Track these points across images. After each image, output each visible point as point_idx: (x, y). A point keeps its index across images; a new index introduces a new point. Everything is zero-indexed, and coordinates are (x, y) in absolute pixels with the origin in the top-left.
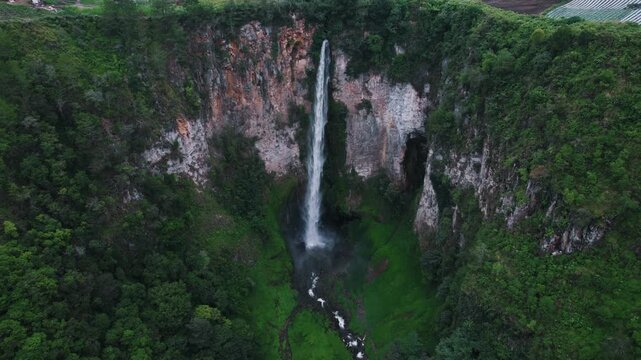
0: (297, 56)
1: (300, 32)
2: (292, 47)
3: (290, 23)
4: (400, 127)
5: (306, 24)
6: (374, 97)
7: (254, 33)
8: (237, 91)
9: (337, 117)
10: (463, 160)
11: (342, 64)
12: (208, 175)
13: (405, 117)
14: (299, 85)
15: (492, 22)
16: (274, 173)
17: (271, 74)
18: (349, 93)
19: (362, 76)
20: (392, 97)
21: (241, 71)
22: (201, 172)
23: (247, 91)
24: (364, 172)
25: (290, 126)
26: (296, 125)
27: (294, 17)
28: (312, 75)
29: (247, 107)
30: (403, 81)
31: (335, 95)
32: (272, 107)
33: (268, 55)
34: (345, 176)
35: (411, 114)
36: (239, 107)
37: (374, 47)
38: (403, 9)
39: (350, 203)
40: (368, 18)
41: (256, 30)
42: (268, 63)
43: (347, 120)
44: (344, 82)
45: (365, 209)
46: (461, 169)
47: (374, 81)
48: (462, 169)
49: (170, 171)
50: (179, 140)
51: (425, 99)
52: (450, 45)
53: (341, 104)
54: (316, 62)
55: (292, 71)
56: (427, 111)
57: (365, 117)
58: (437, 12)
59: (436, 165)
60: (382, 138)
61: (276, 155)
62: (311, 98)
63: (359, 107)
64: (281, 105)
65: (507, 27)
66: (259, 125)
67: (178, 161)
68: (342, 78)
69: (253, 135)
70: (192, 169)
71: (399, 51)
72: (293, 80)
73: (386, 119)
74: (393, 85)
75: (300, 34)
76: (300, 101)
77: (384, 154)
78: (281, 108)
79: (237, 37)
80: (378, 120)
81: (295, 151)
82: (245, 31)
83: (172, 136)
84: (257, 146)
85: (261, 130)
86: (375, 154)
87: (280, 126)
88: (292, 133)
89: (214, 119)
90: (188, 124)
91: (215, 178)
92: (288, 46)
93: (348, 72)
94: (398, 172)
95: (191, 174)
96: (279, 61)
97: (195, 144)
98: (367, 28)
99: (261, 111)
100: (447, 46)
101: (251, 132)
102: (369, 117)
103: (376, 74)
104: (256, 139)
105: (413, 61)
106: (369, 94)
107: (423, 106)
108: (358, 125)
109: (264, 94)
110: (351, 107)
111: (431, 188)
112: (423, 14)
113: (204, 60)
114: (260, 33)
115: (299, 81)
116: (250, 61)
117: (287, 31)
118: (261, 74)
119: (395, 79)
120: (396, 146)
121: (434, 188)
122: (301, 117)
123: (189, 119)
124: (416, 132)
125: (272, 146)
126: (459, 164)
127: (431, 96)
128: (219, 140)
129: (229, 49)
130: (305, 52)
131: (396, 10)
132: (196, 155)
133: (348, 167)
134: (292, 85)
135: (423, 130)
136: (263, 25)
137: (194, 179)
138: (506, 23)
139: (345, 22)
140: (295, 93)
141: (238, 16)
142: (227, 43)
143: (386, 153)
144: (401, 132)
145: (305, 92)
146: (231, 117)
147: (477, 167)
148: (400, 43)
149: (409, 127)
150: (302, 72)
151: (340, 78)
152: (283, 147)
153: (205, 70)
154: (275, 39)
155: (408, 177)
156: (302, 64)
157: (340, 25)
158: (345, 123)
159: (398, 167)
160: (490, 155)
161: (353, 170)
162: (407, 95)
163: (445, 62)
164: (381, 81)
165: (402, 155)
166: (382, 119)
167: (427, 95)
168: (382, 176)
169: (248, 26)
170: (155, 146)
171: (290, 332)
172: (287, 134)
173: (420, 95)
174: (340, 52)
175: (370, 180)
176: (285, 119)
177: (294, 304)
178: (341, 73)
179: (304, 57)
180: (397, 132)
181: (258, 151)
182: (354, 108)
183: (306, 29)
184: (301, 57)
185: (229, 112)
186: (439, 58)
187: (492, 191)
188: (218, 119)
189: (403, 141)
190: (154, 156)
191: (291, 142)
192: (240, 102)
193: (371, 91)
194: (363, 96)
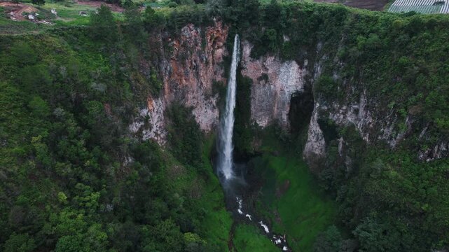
0: (216, 47)
1: (219, 30)
2: (212, 40)
3: (212, 24)
4: (286, 90)
5: (223, 24)
6: (270, 72)
7: (190, 32)
8: (180, 75)
9: (244, 87)
10: (344, 108)
11: (247, 51)
12: (167, 138)
13: (290, 83)
14: (218, 67)
15: (357, 17)
16: (204, 130)
17: (202, 60)
18: (252, 71)
19: (262, 58)
20: (282, 70)
21: (182, 59)
22: (162, 136)
23: (187, 74)
24: (263, 123)
25: (213, 96)
26: (217, 95)
27: (215, 19)
28: (227, 60)
29: (186, 86)
30: (290, 59)
31: (243, 72)
32: (202, 84)
33: (199, 48)
34: (250, 127)
35: (295, 80)
36: (180, 86)
37: (271, 38)
38: (288, 10)
39: (254, 145)
40: (266, 18)
41: (191, 30)
42: (199, 53)
43: (252, 88)
44: (249, 62)
45: (265, 148)
46: (343, 113)
47: (270, 60)
48: (345, 113)
49: (144, 139)
50: (149, 114)
51: (304, 70)
52: (324, 33)
53: (247, 78)
54: (230, 50)
55: (213, 57)
56: (306, 78)
57: (264, 86)
58: (311, 12)
59: (321, 113)
60: (275, 99)
61: (204, 117)
62: (227, 75)
63: (260, 79)
64: (207, 82)
65: (368, 19)
66: (194, 98)
67: (149, 130)
68: (248, 59)
69: (190, 105)
70: (157, 135)
71: (286, 39)
72: (213, 64)
73: (277, 86)
74: (283, 62)
75: (218, 31)
76: (219, 78)
77: (276, 110)
78: (207, 85)
79: (179, 36)
80: (272, 86)
81: (216, 113)
82: (184, 31)
83: (145, 112)
84: (193, 113)
85: (196, 101)
86: (270, 110)
87: (207, 97)
88: (214, 101)
89: (166, 96)
90: (154, 102)
91: (171, 140)
92: (211, 40)
93: (252, 55)
94: (285, 120)
95: (156, 138)
96: (206, 51)
97: (158, 116)
98: (265, 25)
99: (195, 88)
100: (321, 34)
101: (188, 104)
102: (267, 85)
103: (271, 56)
104: (192, 108)
105: (296, 45)
106: (267, 69)
107: (303, 75)
108: (259, 92)
109: (197, 75)
110: (255, 79)
111: (318, 129)
112: (301, 14)
113: (159, 55)
114: (193, 32)
115: (218, 64)
116: (188, 52)
117: (210, 29)
118: (195, 61)
119: (284, 58)
120: (284, 104)
121: (321, 128)
122: (220, 90)
123: (154, 98)
124: (297, 92)
125: (202, 112)
126: (341, 111)
127: (310, 68)
128: (170, 111)
129: (174, 45)
130: (221, 44)
131: (284, 12)
132: (158, 124)
133: (252, 121)
134: (213, 68)
135: (303, 90)
136: (196, 26)
137: (159, 142)
138: (368, 17)
139: (250, 22)
140: (215, 73)
141: (179, 21)
142: (172, 40)
143: (277, 109)
144: (287, 93)
145: (222, 71)
146: (176, 94)
147: (356, 111)
148: (287, 34)
149: (293, 90)
150: (220, 58)
151: (246, 60)
152: (209, 111)
153: (160, 61)
154: (203, 36)
155: (291, 124)
156: (219, 52)
157: (248, 24)
158: (250, 90)
159: (285, 117)
160: (368, 102)
161: (256, 123)
162: (292, 68)
163: (319, 45)
164: (275, 60)
165: (289, 109)
166: (275, 86)
167: (306, 67)
168: (275, 125)
169: (186, 27)
170: (135, 121)
171: (235, 241)
172: (212, 102)
173: (301, 67)
174: (246, 42)
175: (267, 128)
176: (210, 92)
177: (231, 222)
178: (246, 56)
179: (221, 48)
180: (285, 94)
181: (194, 116)
182: (256, 80)
183: (223, 28)
184: (219, 48)
185: (174, 90)
186: (316, 41)
187: (371, 126)
188: (168, 96)
189: (289, 100)
190: (134, 127)
191: (214, 107)
192: (181, 83)
193: (268, 67)
194: (262, 71)
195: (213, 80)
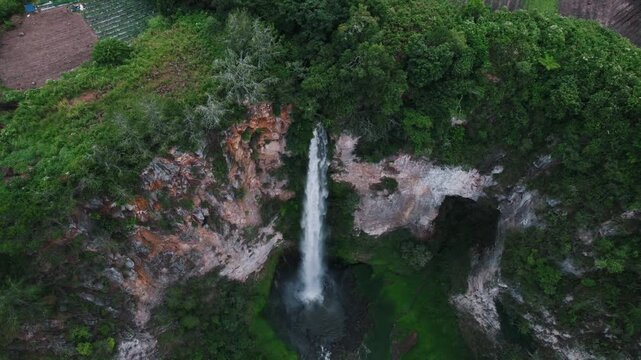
6: (401, 176)
8: (169, 243)
11: (347, 143)
14: (272, 177)
17: (223, 199)
18: (359, 175)
20: (431, 173)
24: (378, 231)
25: (265, 223)
26: (275, 218)
28: (295, 168)
29: (193, 250)
31: (335, 177)
32: (233, 227)
33: (209, 180)
35: (460, 185)
36: (181, 253)
44: (351, 164)
45: (378, 263)
47: (402, 161)
51: (489, 178)
53: (345, 185)
55: (257, 163)
56: (489, 190)
57: (386, 196)
60: (408, 203)
63: (377, 187)
64: (247, 213)
68: (349, 161)
71: (457, 121)
72: (258, 171)
73: (417, 189)
75: (265, 119)
76: (276, 193)
77: (407, 214)
78: (248, 218)
80: (405, 192)
81: (277, 238)
82: (151, 171)
85: (224, 256)
87: (250, 237)
88: (269, 229)
89: (143, 298)
92: (242, 141)
94: (425, 225)
96: (231, 176)
102: (392, 195)
104: (218, 269)
106: (393, 171)
107: (482, 183)
108: (372, 203)
110: (362, 187)
115: (272, 173)
116: (179, 210)
117: (237, 128)
118: (204, 204)
120: (427, 208)
125: (244, 259)
130: (276, 136)
133: (355, 232)
134: (259, 178)
136: (186, 145)
140: (266, 186)
143: (411, 213)
144: (437, 195)
145: (284, 183)
146: (170, 273)
149: (452, 193)
150: (274, 161)
151: (343, 159)
152: (260, 250)
154: (215, 153)
156: (273, 149)
161: (363, 233)
165: (435, 215)
173: (483, 173)
175: (384, 237)
176: (257, 223)
178: (345, 153)
179: (276, 141)
180: (431, 197)
181: (226, 277)
182: (367, 188)
185: (165, 270)
188: (150, 292)
189: (438, 202)
191: (270, 237)
192: (177, 249)
193: (398, 168)
194: (383, 175)
195: (261, 201)
